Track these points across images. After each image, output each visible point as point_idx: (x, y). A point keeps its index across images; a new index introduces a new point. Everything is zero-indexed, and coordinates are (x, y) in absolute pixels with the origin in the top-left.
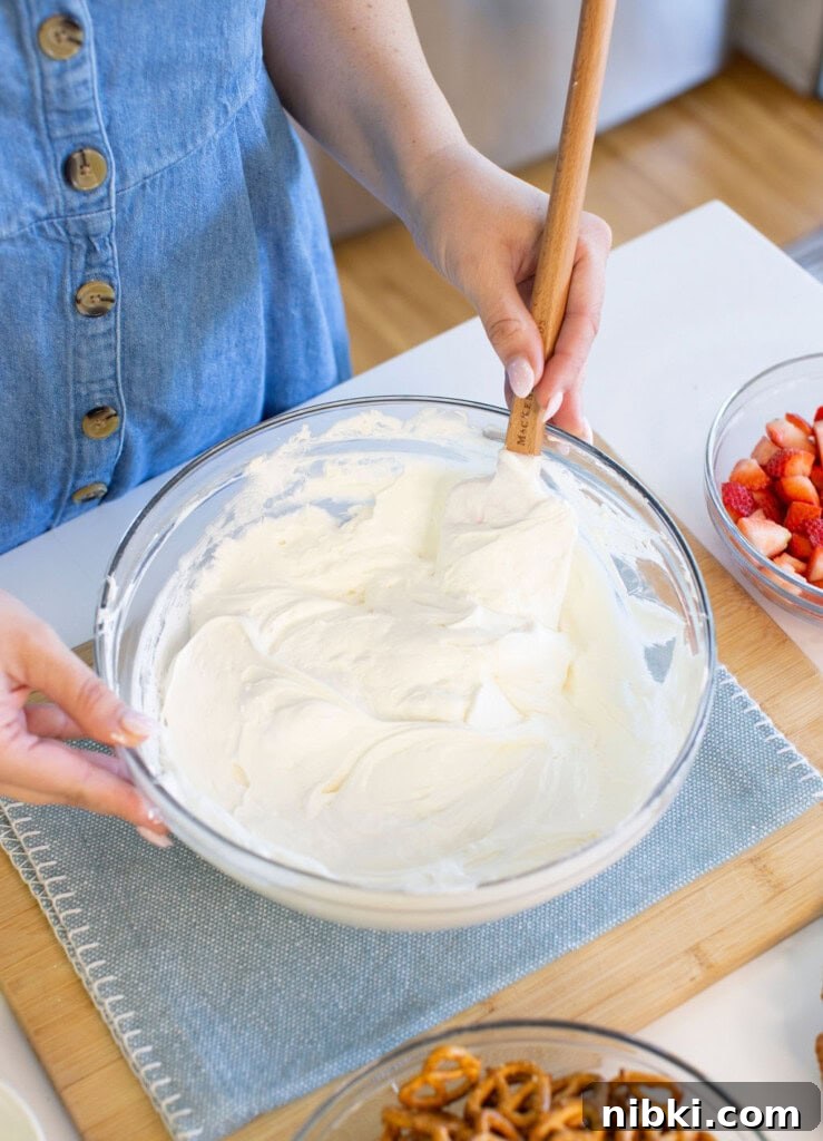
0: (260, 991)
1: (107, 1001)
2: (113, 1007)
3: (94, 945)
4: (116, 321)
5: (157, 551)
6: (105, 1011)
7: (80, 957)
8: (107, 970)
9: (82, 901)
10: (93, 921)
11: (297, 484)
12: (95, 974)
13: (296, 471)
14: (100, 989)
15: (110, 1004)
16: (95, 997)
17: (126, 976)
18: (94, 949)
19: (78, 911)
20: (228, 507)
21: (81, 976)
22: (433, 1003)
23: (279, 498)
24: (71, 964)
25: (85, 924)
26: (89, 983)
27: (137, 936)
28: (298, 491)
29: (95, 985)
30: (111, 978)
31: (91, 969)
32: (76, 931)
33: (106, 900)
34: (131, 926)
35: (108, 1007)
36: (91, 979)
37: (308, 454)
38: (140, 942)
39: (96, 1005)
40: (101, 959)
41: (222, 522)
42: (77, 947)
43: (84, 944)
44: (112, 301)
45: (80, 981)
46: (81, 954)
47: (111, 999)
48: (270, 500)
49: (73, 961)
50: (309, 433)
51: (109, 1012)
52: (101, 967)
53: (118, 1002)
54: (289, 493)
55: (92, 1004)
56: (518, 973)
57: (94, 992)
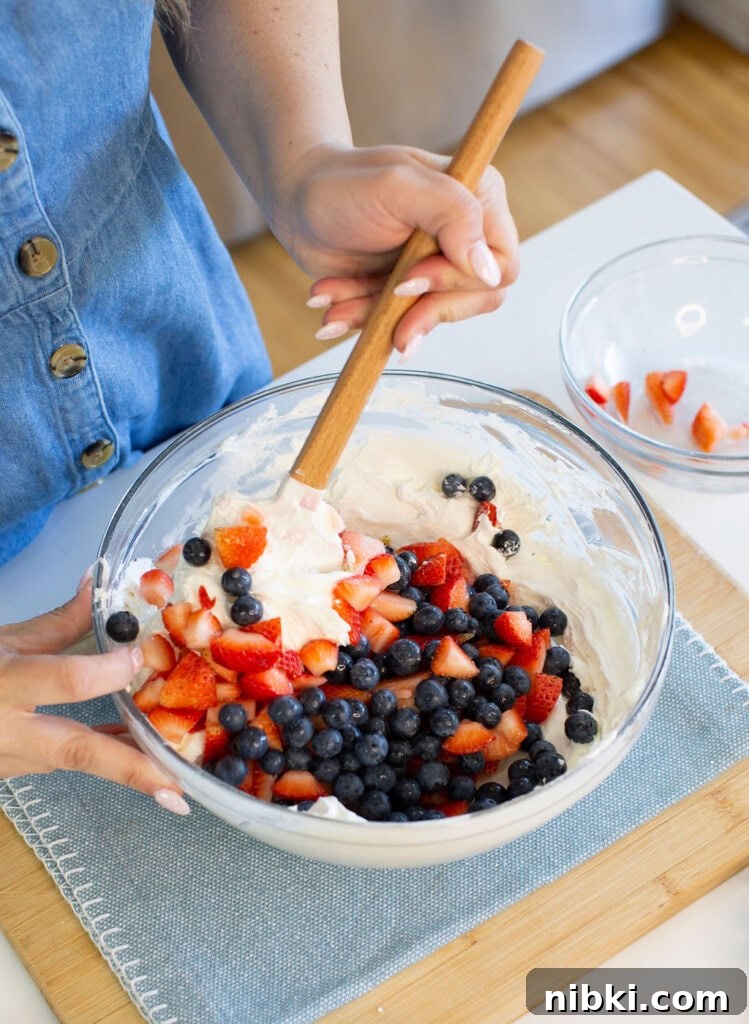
0: (256, 935)
1: (113, 951)
2: (120, 955)
3: (99, 900)
4: (92, 373)
5: (142, 531)
6: (112, 960)
7: (85, 912)
8: (111, 922)
9: (85, 860)
10: (96, 877)
11: (268, 461)
12: (101, 926)
13: (266, 449)
14: (106, 940)
15: (116, 953)
16: (102, 948)
17: (130, 927)
18: (99, 904)
19: (81, 869)
20: (204, 487)
21: (88, 929)
22: (418, 938)
23: (251, 475)
24: (77, 919)
25: (88, 881)
26: (95, 935)
27: (138, 890)
28: (269, 468)
29: (101, 938)
30: (116, 929)
31: (97, 923)
32: (81, 888)
33: (107, 857)
34: (132, 881)
35: (114, 957)
36: (97, 931)
37: (277, 431)
38: (141, 895)
39: (103, 955)
40: (106, 912)
41: (199, 501)
42: (83, 903)
43: (88, 900)
44: (85, 358)
45: (87, 934)
46: (87, 909)
47: (117, 948)
48: (243, 478)
49: (79, 916)
50: (276, 412)
51: (116, 960)
52: (106, 920)
53: (124, 951)
54: (260, 469)
55: (99, 955)
56: (497, 907)
57: (101, 943)
